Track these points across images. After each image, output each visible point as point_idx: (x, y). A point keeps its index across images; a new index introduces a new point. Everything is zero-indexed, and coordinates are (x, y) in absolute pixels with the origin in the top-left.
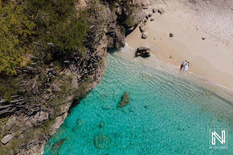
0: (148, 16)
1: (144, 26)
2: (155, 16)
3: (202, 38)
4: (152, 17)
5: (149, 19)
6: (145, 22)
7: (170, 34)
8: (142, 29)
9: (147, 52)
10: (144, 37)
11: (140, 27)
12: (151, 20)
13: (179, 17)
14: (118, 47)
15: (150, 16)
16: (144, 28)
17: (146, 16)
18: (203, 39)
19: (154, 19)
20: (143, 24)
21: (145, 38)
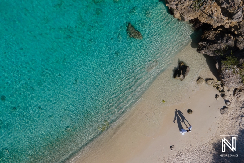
0: (223, 93)
1: (212, 84)
2: (221, 102)
3: (173, 146)
4: (220, 98)
5: (220, 94)
6: (218, 88)
7: (191, 111)
8: (210, 80)
9: (182, 74)
10: (200, 79)
11: (213, 79)
12: (217, 96)
13: (210, 129)
14: (200, 43)
15: (223, 95)
16: (210, 83)
17: (224, 90)
18: (171, 147)
19: (217, 99)
20: (216, 84)
21: (198, 80)
